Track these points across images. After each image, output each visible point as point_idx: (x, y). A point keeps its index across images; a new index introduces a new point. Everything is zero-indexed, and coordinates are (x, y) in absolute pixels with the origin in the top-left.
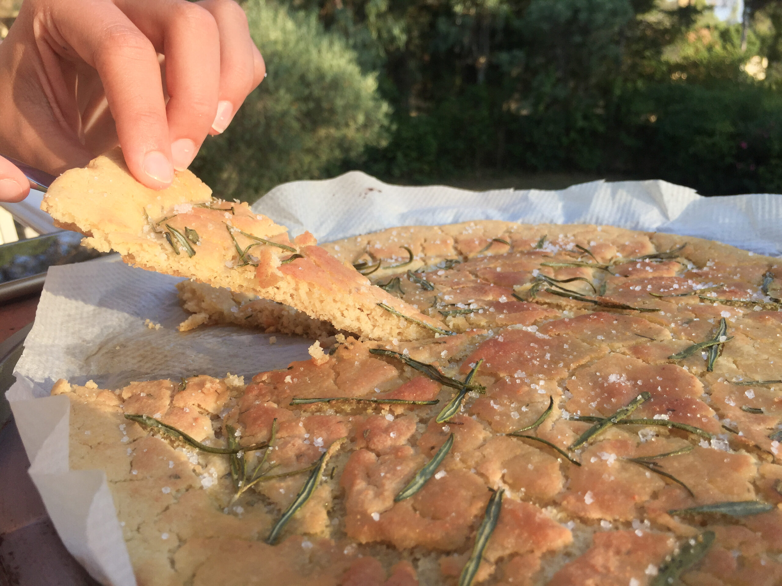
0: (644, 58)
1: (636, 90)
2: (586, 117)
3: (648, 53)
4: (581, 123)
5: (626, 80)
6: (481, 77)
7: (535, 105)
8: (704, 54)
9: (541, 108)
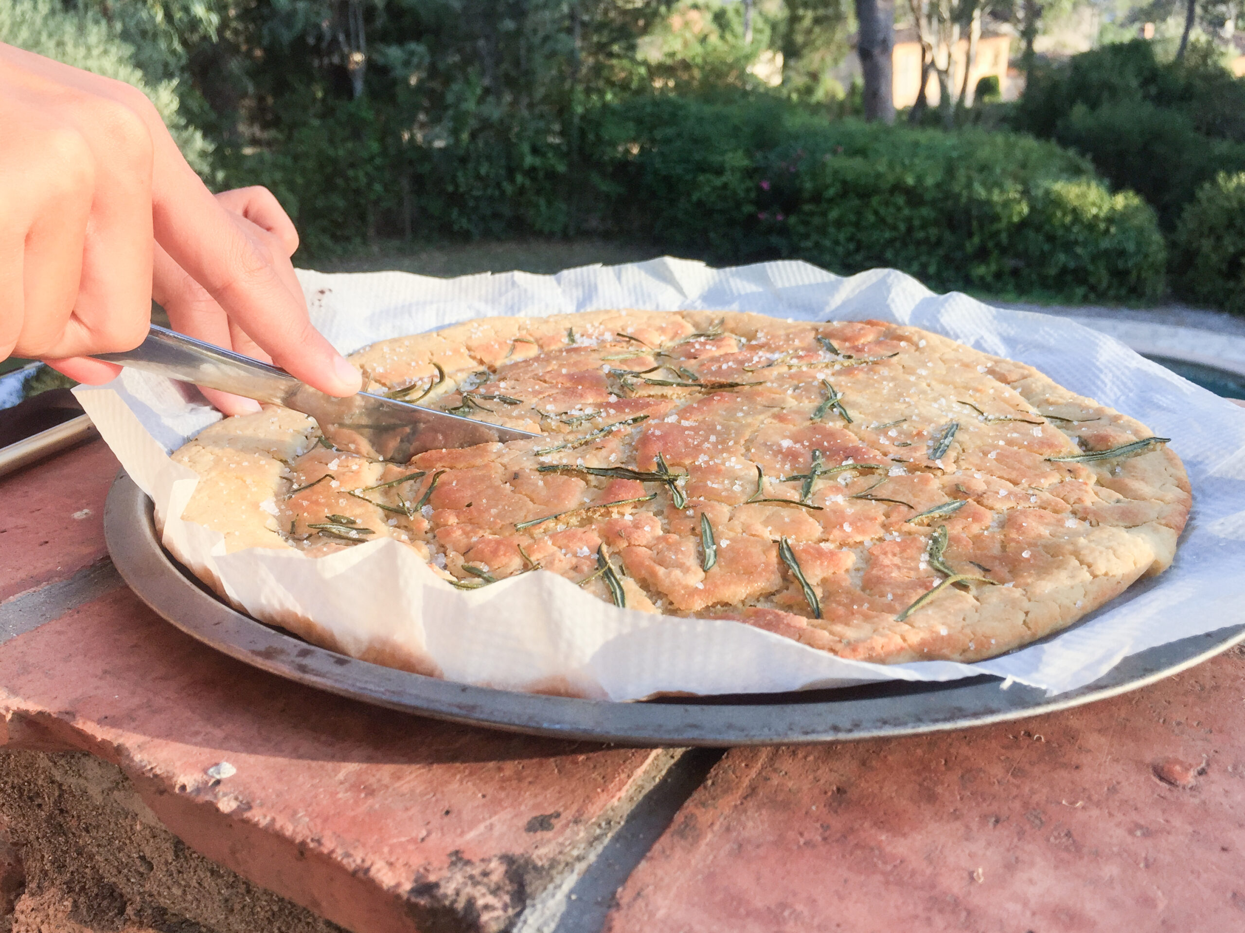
0: (611, 55)
1: (605, 106)
2: (535, 151)
3: (616, 48)
4: (529, 160)
5: (588, 91)
6: (359, 86)
7: (455, 132)
8: (697, 49)
9: (465, 136)
